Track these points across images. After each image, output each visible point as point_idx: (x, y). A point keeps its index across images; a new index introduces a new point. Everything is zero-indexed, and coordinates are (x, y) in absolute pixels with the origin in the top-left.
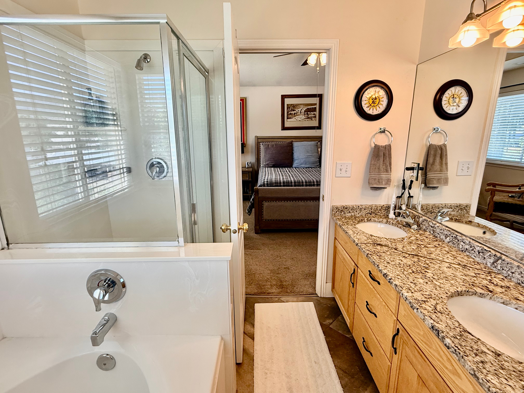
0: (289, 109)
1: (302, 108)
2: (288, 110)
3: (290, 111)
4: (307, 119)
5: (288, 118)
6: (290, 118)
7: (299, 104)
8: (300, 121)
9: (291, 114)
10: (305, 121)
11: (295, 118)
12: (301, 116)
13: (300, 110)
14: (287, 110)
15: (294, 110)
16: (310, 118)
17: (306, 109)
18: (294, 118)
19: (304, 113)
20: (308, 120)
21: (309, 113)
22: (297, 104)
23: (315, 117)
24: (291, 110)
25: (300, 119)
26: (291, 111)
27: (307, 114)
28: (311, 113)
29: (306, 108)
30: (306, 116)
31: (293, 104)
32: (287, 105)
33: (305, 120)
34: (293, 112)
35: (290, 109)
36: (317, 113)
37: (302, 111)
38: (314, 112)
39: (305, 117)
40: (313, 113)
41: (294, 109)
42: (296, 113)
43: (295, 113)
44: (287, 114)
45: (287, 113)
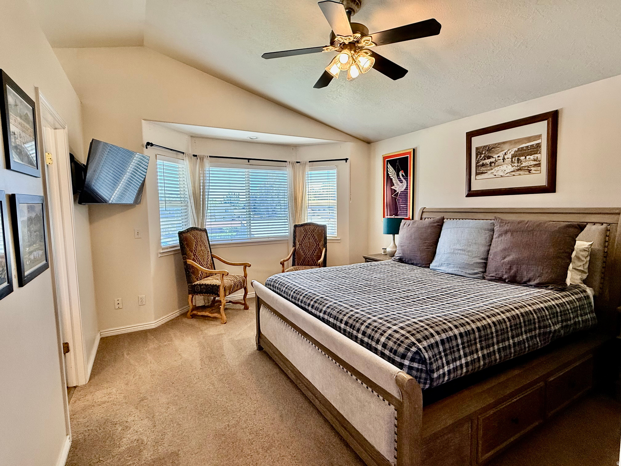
0: (481, 156)
1: (505, 151)
2: (478, 157)
3: (482, 160)
4: (518, 173)
5: (477, 174)
6: (482, 173)
7: (499, 144)
8: (502, 176)
9: (483, 165)
10: (514, 175)
11: (492, 171)
12: (504, 167)
13: (501, 154)
14: (477, 158)
15: (489, 157)
16: (526, 168)
17: (516, 151)
18: (489, 172)
19: (512, 159)
20: (521, 172)
21: (524, 157)
22: (496, 144)
23: (539, 165)
24: (484, 157)
25: (502, 174)
26: (485, 159)
27: (518, 160)
28: (528, 157)
29: (516, 149)
30: (516, 164)
31: (487, 146)
32: (477, 149)
33: (513, 173)
35: (483, 156)
36: (543, 156)
37: (506, 157)
38: (536, 155)
39: (512, 169)
40: (532, 157)
41: (490, 155)
42: (493, 162)
43: (491, 163)
44: (476, 166)
45: (477, 163)
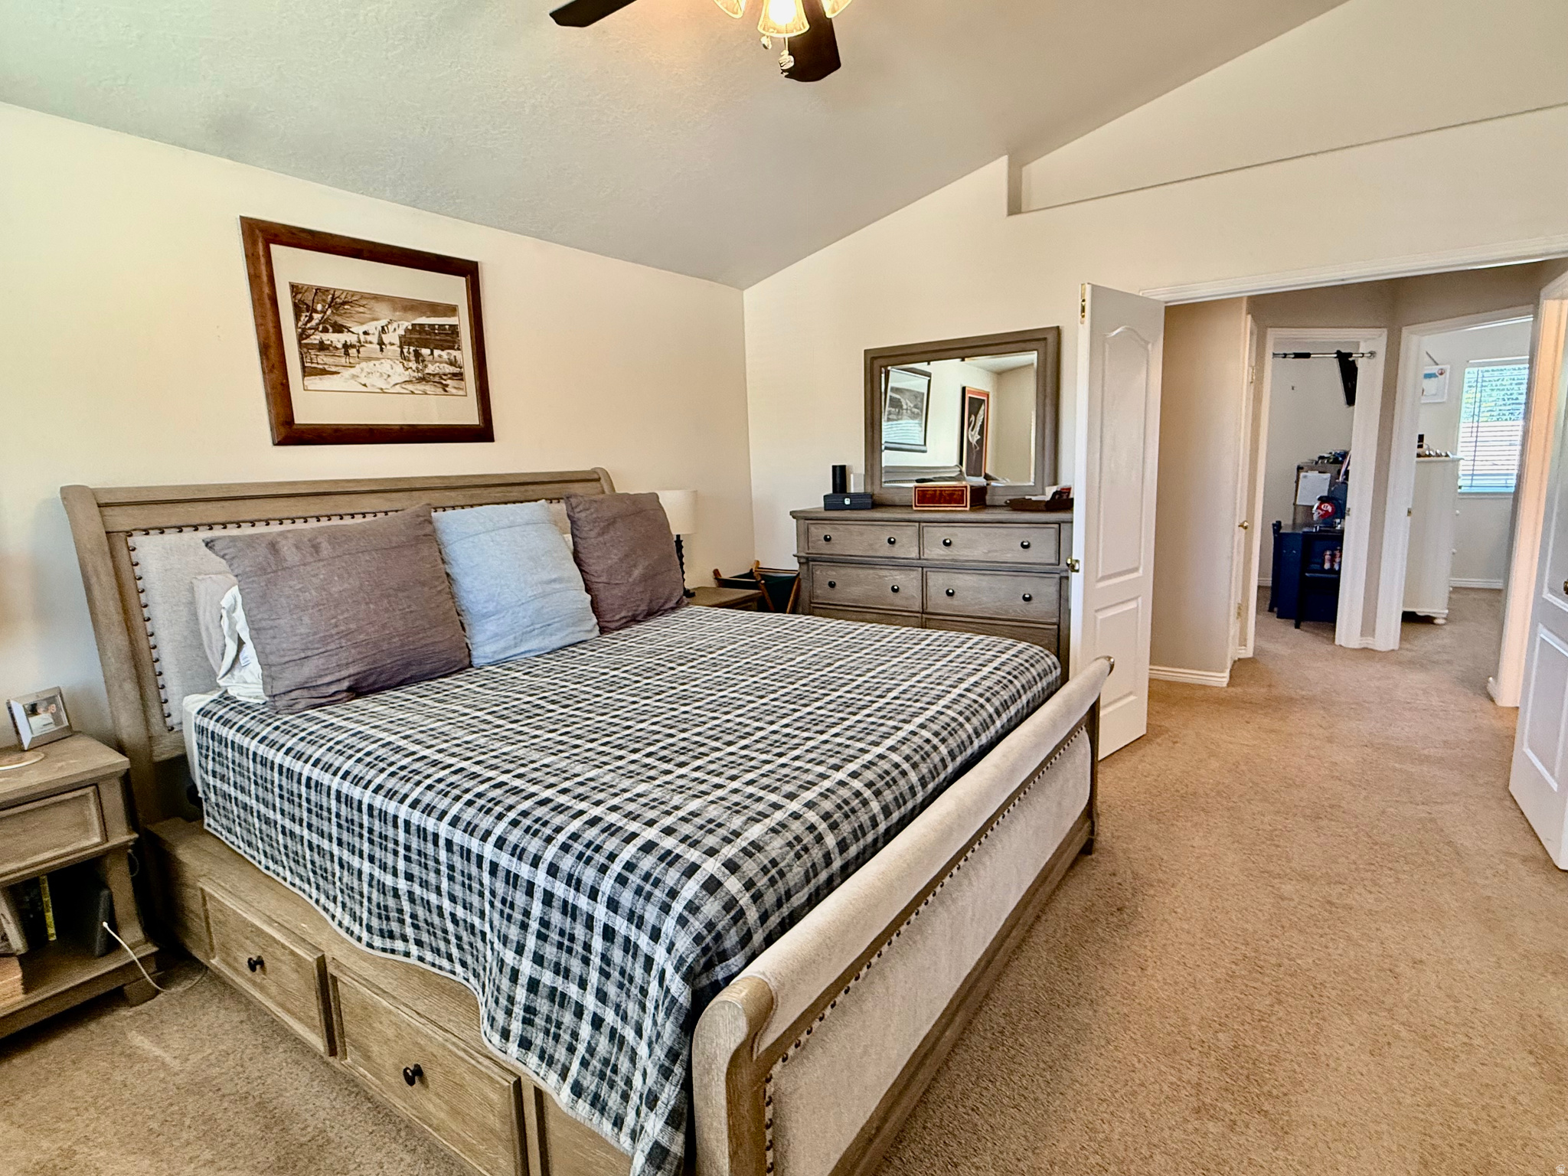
0: (311, 318)
1: (384, 322)
2: (303, 319)
3: (316, 329)
4: (421, 387)
5: (307, 372)
6: (324, 372)
7: (364, 296)
8: (383, 391)
9: (322, 347)
10: (413, 393)
11: (352, 371)
12: (385, 366)
13: (373, 327)
14: (297, 318)
15: (339, 329)
16: (437, 379)
17: (407, 330)
18: (347, 373)
19: (401, 347)
20: (428, 388)
21: (428, 351)
22: (354, 294)
23: (459, 376)
24: (322, 321)
25: (382, 384)
26: (325, 330)
27: (417, 355)
28: (437, 352)
29: (408, 325)
30: (413, 365)
31: (327, 290)
32: (295, 289)
33: (410, 387)
34: (331, 338)
35: (317, 317)
36: (465, 355)
37: (386, 339)
38: (454, 353)
39: (406, 375)
40: (444, 354)
41: (340, 320)
42: (353, 346)
43: (346, 347)
44: (300, 345)
45: (302, 336)
